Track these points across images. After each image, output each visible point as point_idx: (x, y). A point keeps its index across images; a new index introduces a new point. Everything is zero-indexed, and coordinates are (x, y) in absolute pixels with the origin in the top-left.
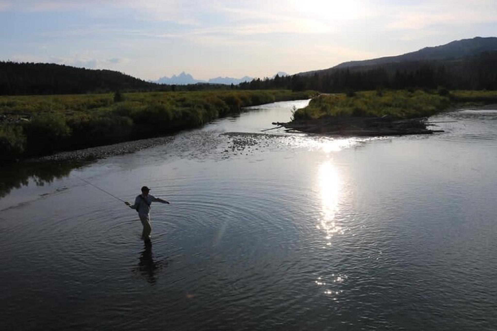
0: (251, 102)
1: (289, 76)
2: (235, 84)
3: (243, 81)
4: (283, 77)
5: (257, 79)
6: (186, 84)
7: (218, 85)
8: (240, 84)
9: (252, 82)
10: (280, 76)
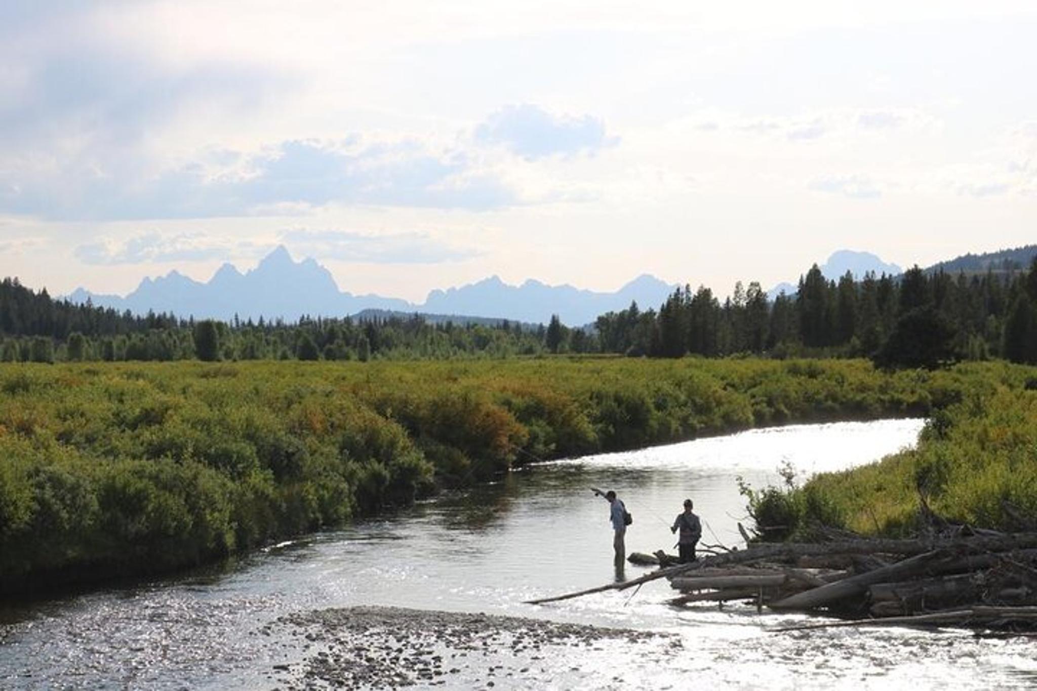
0: (591, 432)
1: (886, 283)
2: (570, 322)
3: (621, 307)
4: (847, 281)
5: (694, 292)
6: (291, 319)
7: (472, 326)
8: (602, 322)
9: (667, 310)
10: (832, 275)
